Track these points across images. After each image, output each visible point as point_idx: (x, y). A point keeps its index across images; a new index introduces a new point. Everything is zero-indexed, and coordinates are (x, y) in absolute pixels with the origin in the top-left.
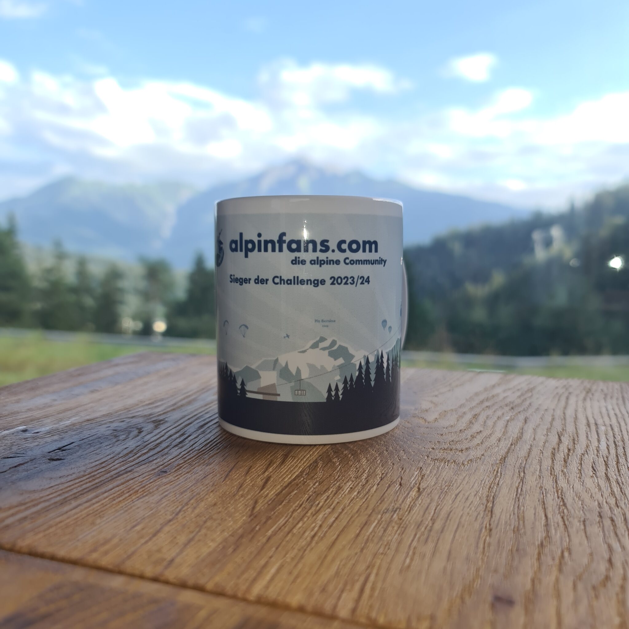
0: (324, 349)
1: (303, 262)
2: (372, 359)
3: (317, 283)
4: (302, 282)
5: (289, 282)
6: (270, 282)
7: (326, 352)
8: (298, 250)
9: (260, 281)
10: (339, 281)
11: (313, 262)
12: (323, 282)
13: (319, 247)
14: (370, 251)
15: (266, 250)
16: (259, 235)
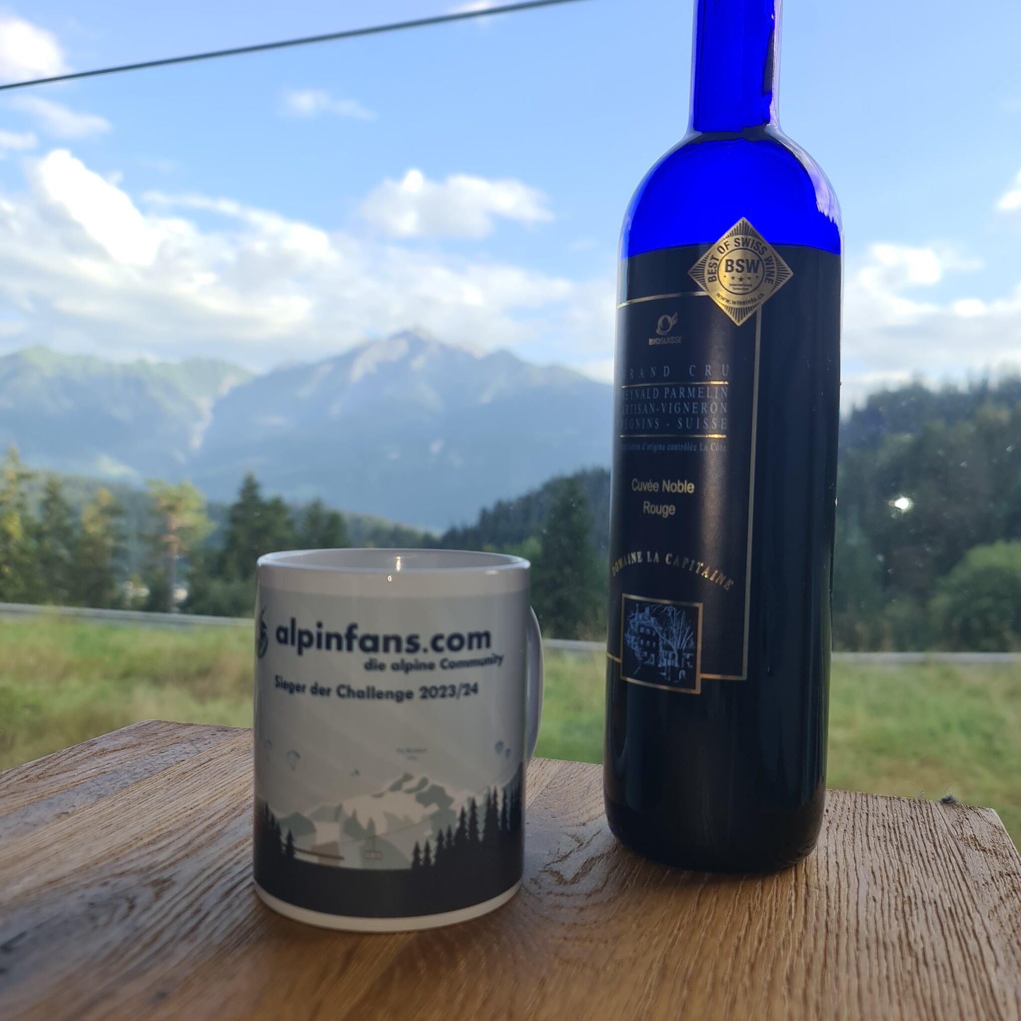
0: (410, 791)
1: (382, 667)
2: (480, 801)
3: (401, 696)
4: (380, 695)
5: (360, 695)
6: (333, 693)
7: (413, 796)
8: (375, 649)
9: (318, 691)
10: (433, 692)
11: (395, 667)
12: (409, 695)
13: (405, 645)
14: (479, 646)
15: (328, 647)
16: (320, 625)
